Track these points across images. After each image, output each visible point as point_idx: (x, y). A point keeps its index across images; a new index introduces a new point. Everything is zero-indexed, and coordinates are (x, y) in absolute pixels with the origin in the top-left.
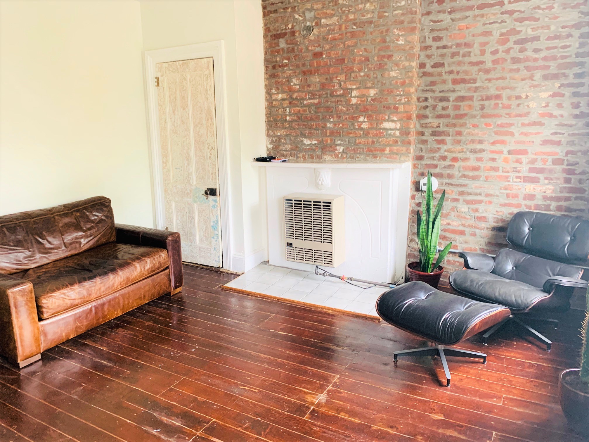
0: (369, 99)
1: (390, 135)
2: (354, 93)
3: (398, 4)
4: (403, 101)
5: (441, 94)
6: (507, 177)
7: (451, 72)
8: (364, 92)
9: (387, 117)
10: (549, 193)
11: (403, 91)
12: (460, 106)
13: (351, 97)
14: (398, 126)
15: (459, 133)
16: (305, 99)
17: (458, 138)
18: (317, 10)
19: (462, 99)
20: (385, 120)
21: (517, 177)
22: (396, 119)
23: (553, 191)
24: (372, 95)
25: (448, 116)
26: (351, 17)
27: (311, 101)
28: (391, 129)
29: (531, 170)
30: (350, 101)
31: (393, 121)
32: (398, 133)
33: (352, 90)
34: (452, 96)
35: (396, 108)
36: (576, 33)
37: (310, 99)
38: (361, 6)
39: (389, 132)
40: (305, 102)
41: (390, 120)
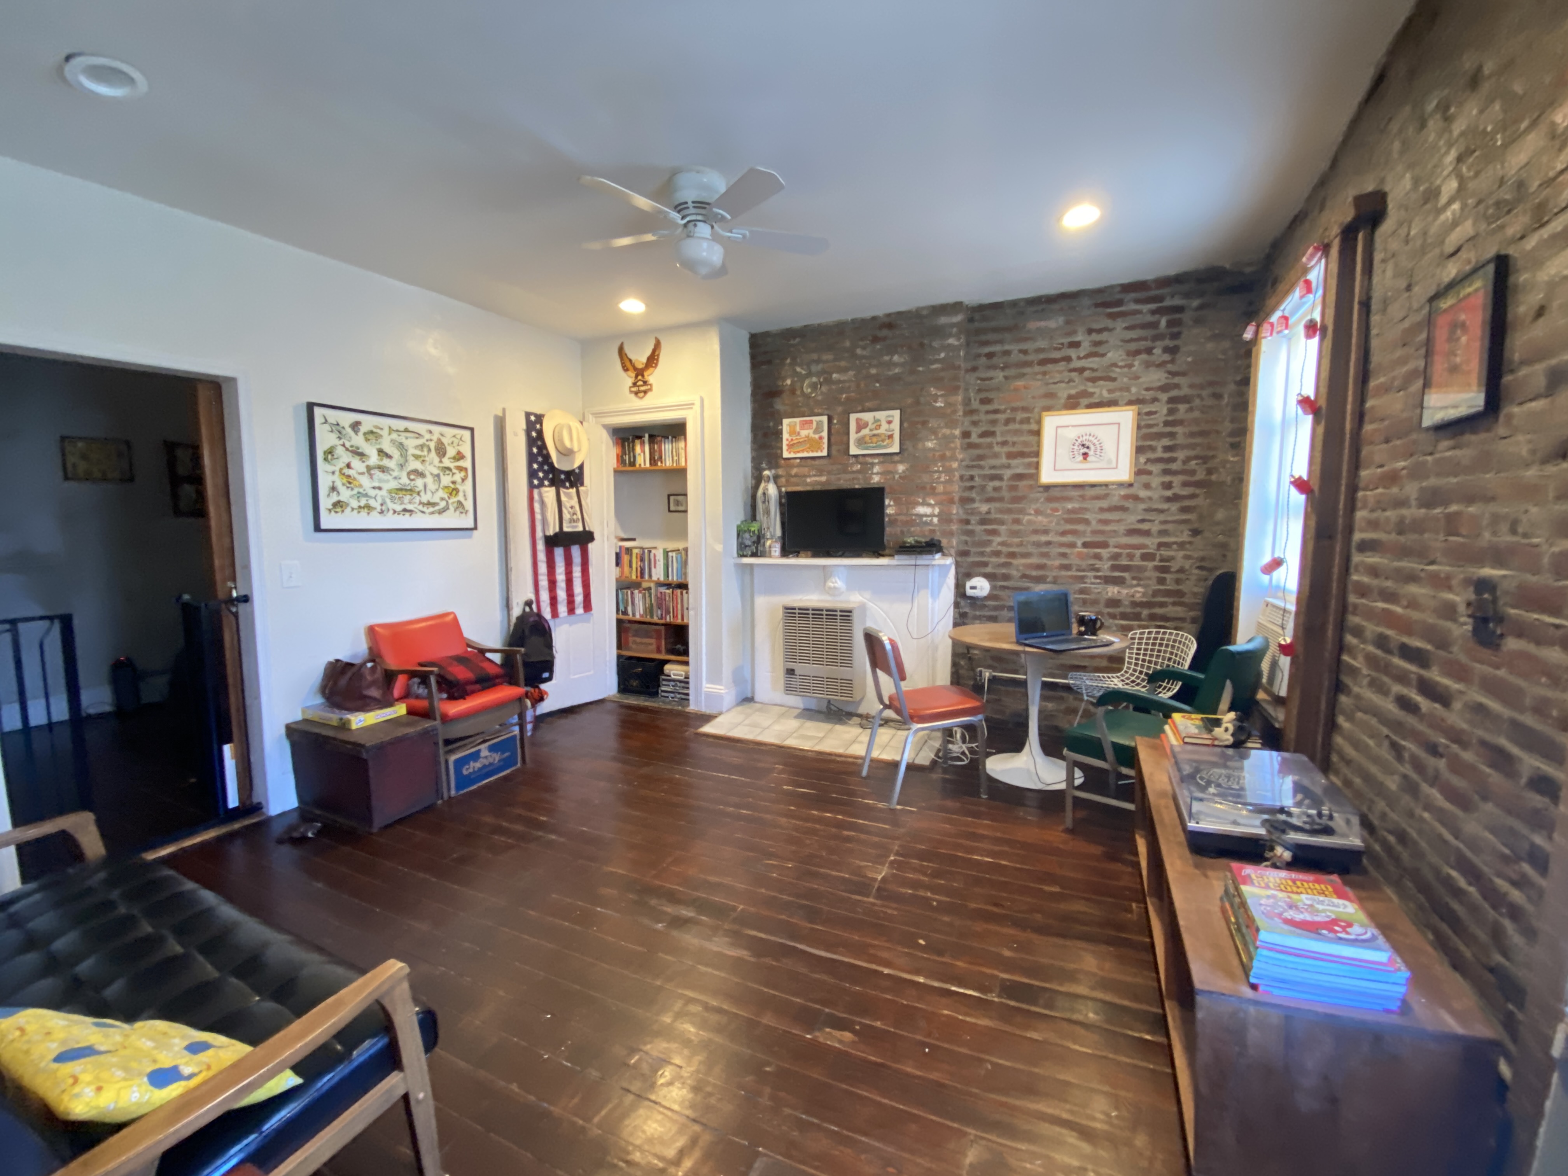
0: (897, 476)
1: (926, 523)
2: (876, 469)
3: (937, 357)
4: (942, 479)
5: (993, 472)
6: (1083, 577)
7: (1004, 443)
8: (890, 467)
9: (920, 500)
10: (1138, 597)
11: (943, 466)
12: (1017, 486)
13: (872, 474)
14: (937, 511)
15: (1017, 521)
16: (810, 476)
17: (1016, 527)
18: (827, 361)
19: (1020, 477)
20: (918, 504)
21: (1096, 577)
22: (932, 502)
23: (1144, 594)
24: (900, 471)
25: (1001, 500)
26: (873, 371)
27: (817, 479)
28: (926, 516)
29: (1114, 568)
30: (871, 478)
31: (929, 505)
32: (935, 520)
33: (873, 464)
34: (1007, 474)
35: (934, 488)
36: (1164, 397)
37: (815, 476)
38: (887, 358)
39: (925, 519)
40: (808, 480)
41: (925, 504)
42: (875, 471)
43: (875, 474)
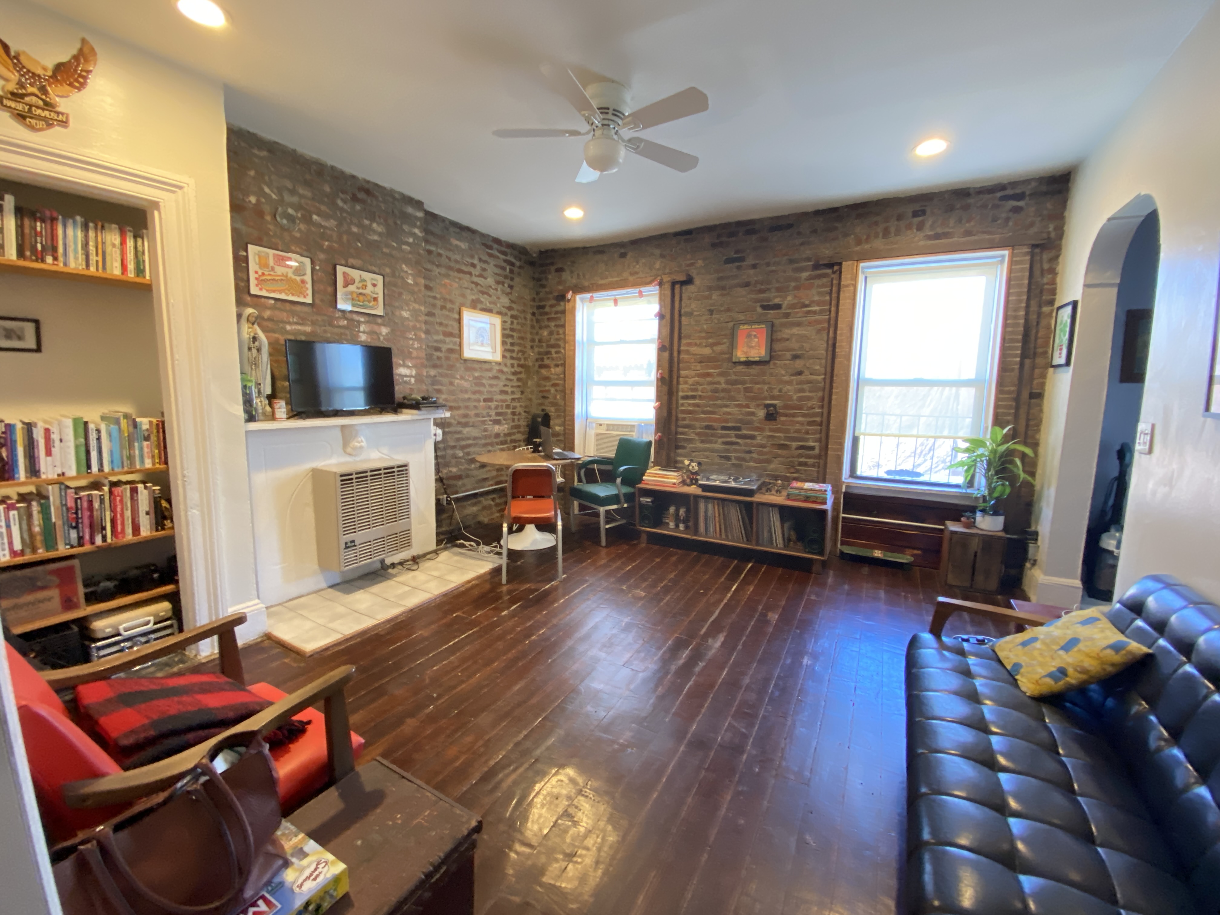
0: (382, 338)
1: (406, 382)
3: (407, 240)
4: (416, 346)
5: (435, 344)
6: (485, 421)
7: (441, 324)
8: (376, 328)
9: (401, 362)
10: (506, 431)
11: (415, 335)
12: (450, 357)
13: (359, 331)
14: (414, 373)
15: (451, 384)
16: (290, 323)
17: (452, 388)
18: (301, 196)
19: (451, 351)
20: (400, 365)
21: (491, 421)
22: (411, 365)
23: (508, 429)
24: (384, 334)
25: (441, 366)
26: (355, 229)
27: (299, 327)
28: (406, 376)
30: (358, 336)
31: (408, 367)
32: (413, 380)
34: (444, 347)
35: (410, 353)
36: (509, 313)
37: (297, 323)
38: (367, 222)
39: (405, 379)
41: (405, 366)
42: (362, 329)
43: (362, 332)
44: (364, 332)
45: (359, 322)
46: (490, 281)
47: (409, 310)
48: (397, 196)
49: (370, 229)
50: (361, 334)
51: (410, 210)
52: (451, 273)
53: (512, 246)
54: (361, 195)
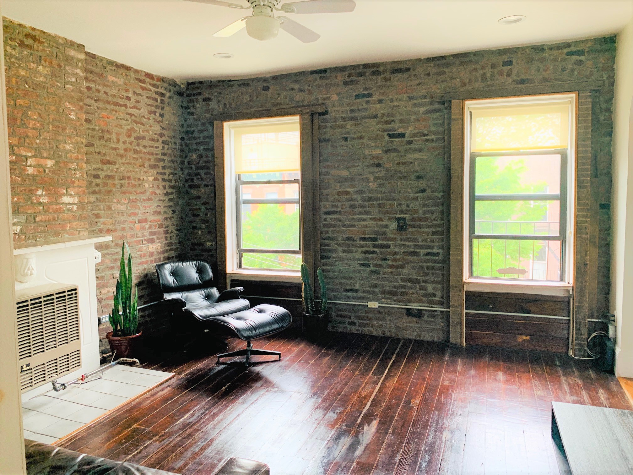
0: (47, 170)
1: (69, 210)
3: (69, 80)
4: (78, 176)
5: (94, 172)
6: (139, 241)
7: (99, 153)
8: (42, 161)
9: (65, 192)
11: (77, 165)
12: (107, 183)
13: (26, 166)
14: (76, 200)
15: (110, 208)
17: (110, 212)
19: (109, 177)
21: (145, 240)
22: (73, 194)
23: (161, 247)
24: (49, 166)
25: (100, 192)
28: (69, 204)
29: (150, 234)
30: (25, 170)
31: (71, 195)
32: (75, 208)
34: (102, 174)
35: (73, 182)
39: (68, 207)
41: (68, 194)
42: (29, 164)
43: (29, 166)
44: (31, 166)
45: (27, 158)
46: (144, 111)
47: (72, 143)
48: (61, 41)
49: (36, 72)
50: (28, 168)
51: (72, 53)
52: (108, 106)
53: (163, 80)
54: (29, 42)
